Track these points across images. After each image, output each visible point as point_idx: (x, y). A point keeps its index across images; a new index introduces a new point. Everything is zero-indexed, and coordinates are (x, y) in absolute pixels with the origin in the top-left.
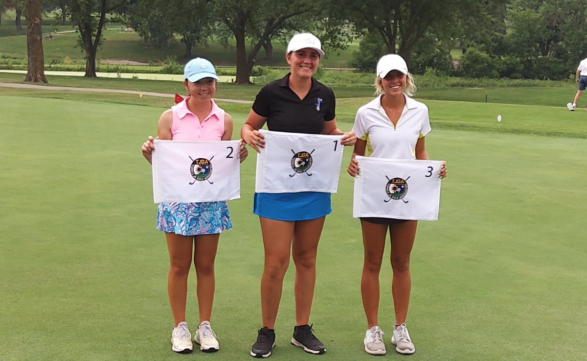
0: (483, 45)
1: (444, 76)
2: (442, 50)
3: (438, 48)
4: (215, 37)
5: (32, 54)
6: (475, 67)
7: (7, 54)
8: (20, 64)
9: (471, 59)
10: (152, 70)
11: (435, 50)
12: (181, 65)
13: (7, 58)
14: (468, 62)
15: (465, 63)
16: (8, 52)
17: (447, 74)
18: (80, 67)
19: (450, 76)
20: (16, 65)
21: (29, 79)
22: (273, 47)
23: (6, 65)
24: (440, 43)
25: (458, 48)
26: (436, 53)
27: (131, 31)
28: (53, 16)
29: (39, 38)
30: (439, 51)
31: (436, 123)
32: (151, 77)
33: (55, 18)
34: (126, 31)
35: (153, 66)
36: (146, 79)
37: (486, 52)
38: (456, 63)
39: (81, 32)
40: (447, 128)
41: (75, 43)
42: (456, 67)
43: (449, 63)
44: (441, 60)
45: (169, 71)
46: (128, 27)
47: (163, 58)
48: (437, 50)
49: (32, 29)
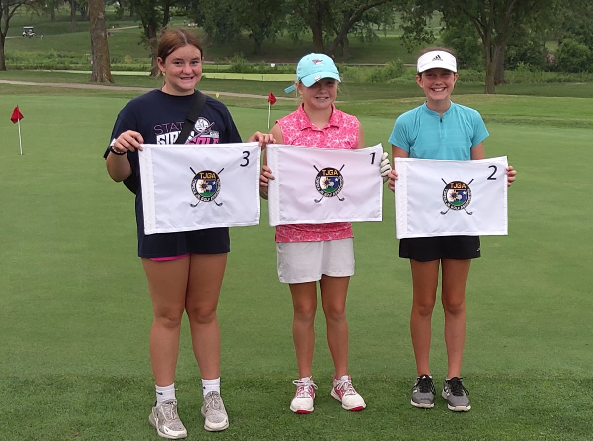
0: (581, 36)
1: (539, 71)
2: (536, 42)
3: (530, 40)
4: (285, 32)
5: (97, 52)
6: (572, 61)
7: (62, 53)
8: (77, 63)
9: (568, 53)
10: (219, 68)
11: (528, 42)
12: (250, 62)
13: (64, 57)
14: (563, 56)
15: (561, 57)
16: (64, 51)
17: (542, 68)
18: (142, 66)
19: (546, 71)
20: (73, 65)
21: (94, 79)
22: (350, 42)
23: (62, 65)
24: (533, 35)
25: (552, 40)
26: (529, 46)
27: (194, 27)
28: (113, 11)
29: (103, 34)
30: (532, 43)
31: (548, 121)
32: (218, 76)
33: (116, 13)
34: (190, 27)
35: (220, 64)
36: (213, 78)
37: (584, 44)
38: (551, 57)
39: (145, 27)
40: (561, 126)
41: (140, 40)
42: (551, 61)
43: (544, 57)
44: (535, 54)
45: (237, 70)
46: (190, 23)
47: (230, 56)
48: (530, 42)
49: (96, 25)
